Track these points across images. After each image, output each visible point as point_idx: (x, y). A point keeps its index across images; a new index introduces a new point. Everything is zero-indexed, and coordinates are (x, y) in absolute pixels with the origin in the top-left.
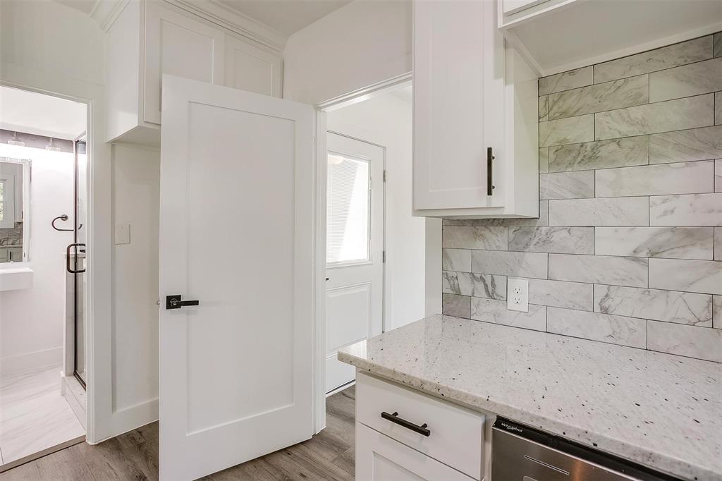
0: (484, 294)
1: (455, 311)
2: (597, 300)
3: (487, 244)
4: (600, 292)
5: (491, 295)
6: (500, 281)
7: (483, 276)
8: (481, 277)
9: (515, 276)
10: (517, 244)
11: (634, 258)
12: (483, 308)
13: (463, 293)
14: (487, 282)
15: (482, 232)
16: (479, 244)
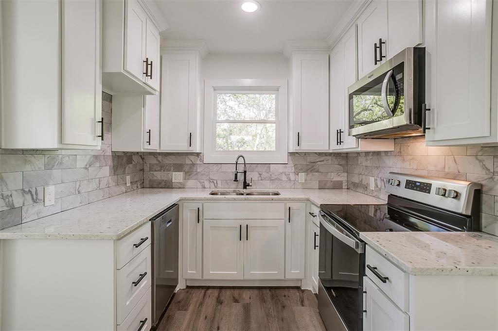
0: (31, 202)
1: (9, 223)
2: (77, 188)
3: (33, 167)
4: (78, 184)
5: (35, 201)
6: (40, 190)
7: (31, 190)
8: (29, 191)
9: (48, 185)
10: (49, 165)
11: (86, 168)
12: (30, 212)
13: (16, 206)
14: (32, 193)
15: (30, 159)
16: (28, 167)
